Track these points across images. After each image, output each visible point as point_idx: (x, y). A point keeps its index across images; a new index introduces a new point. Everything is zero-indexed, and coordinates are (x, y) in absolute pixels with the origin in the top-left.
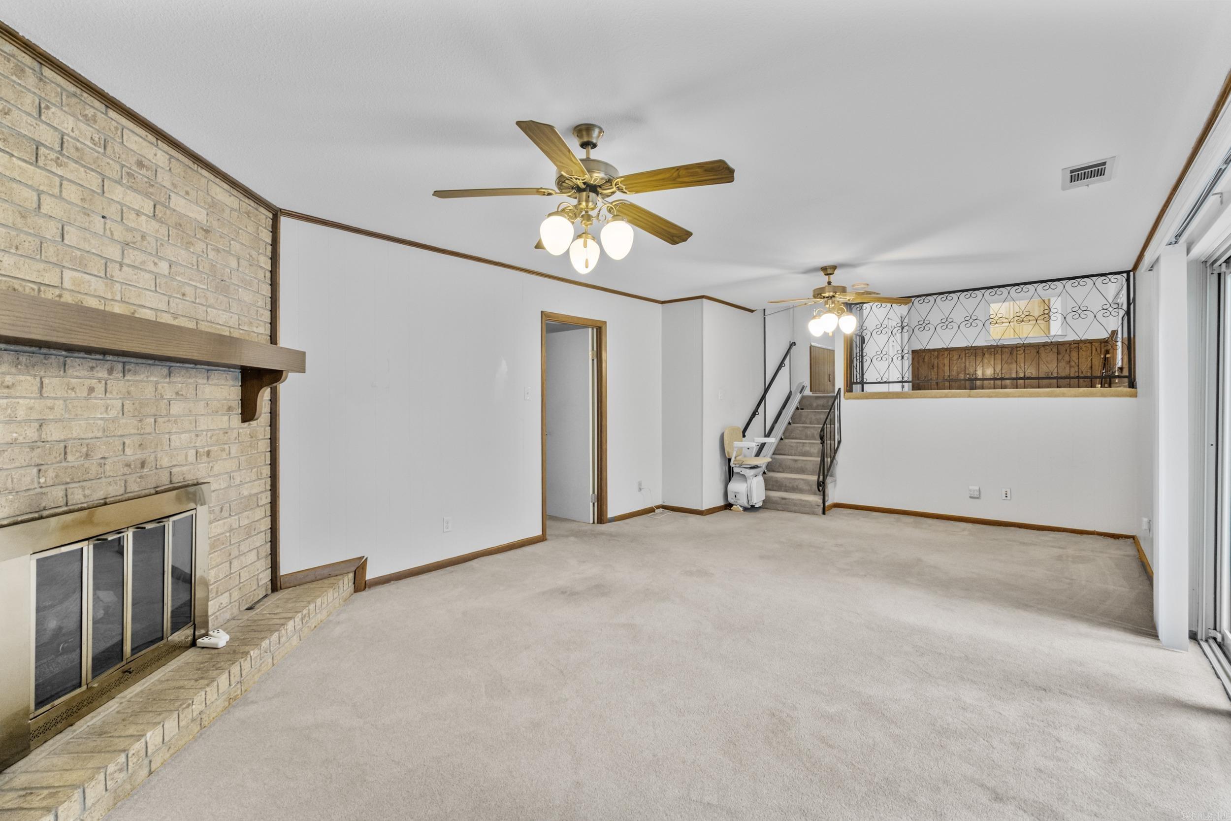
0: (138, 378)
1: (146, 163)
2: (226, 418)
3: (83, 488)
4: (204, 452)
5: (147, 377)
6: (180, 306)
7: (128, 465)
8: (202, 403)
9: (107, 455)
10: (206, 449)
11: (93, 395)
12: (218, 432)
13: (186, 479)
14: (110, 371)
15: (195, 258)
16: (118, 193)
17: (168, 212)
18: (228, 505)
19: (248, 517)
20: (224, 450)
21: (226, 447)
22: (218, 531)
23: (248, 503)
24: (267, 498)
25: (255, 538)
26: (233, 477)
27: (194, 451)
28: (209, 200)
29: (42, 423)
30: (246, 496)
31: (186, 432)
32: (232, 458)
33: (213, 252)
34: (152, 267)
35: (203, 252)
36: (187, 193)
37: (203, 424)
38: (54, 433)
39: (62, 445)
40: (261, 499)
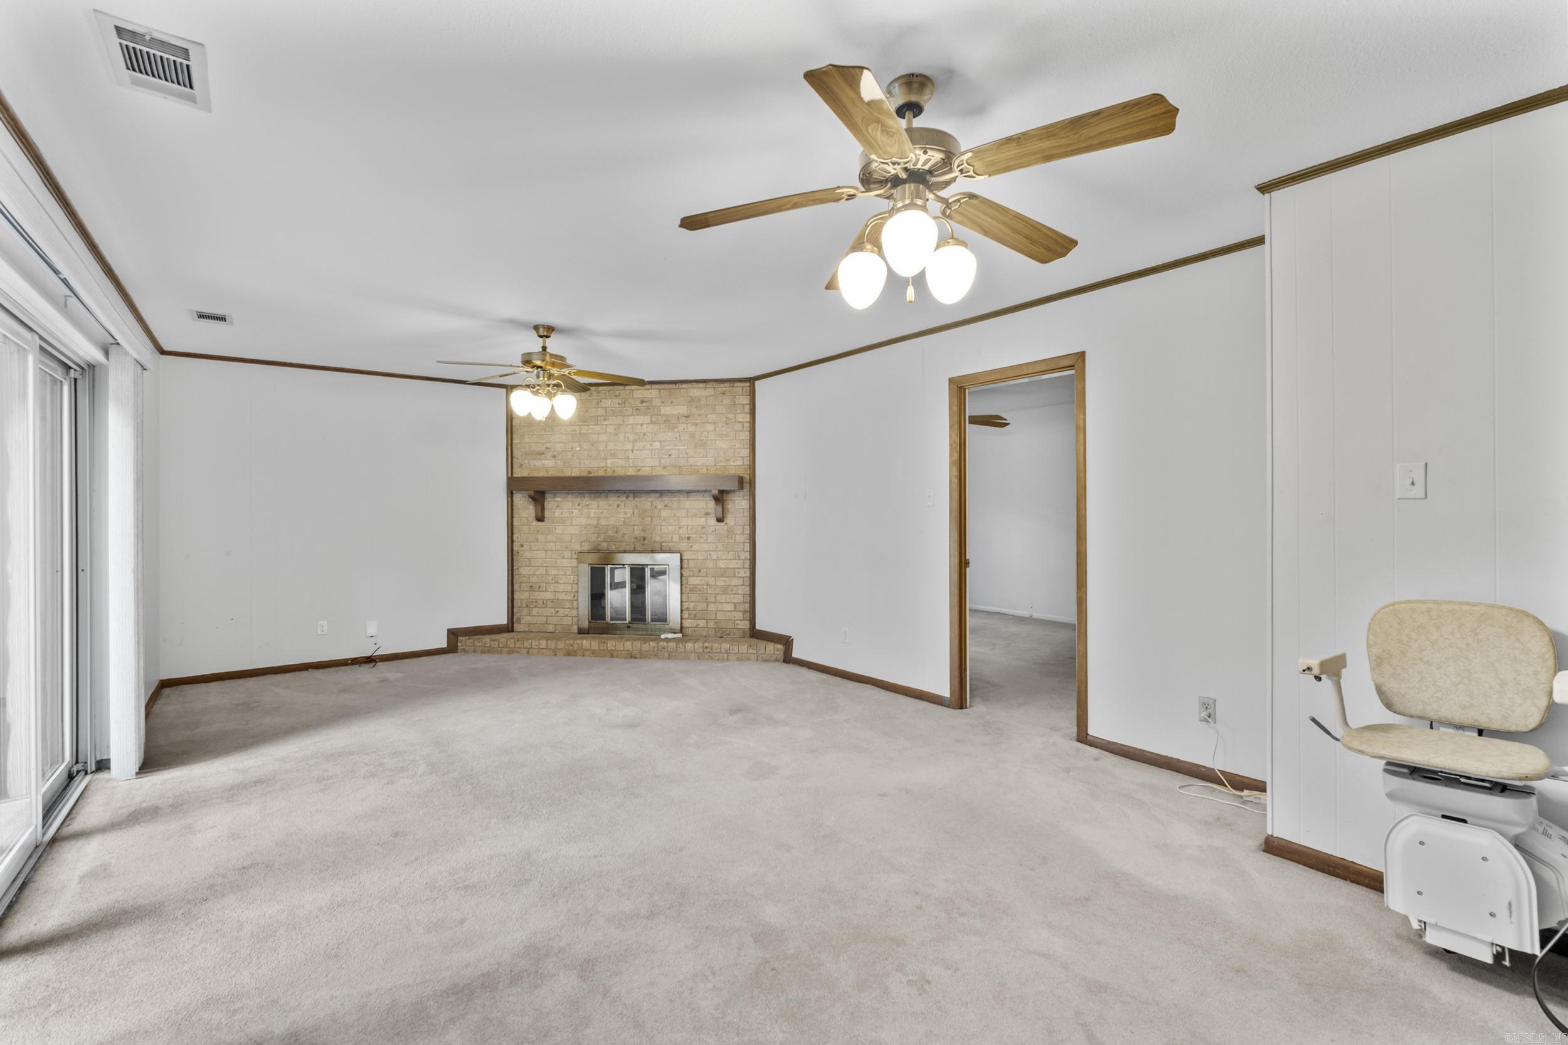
0: (641, 499)
1: (645, 399)
2: (704, 519)
3: (615, 545)
4: (685, 536)
7: (636, 538)
8: (684, 511)
9: (625, 532)
10: (687, 536)
11: (620, 507)
12: (697, 527)
14: (627, 497)
15: (678, 434)
16: (631, 420)
17: (659, 417)
18: (705, 570)
19: (725, 581)
20: (702, 537)
21: (704, 536)
22: (697, 583)
23: (724, 573)
24: (745, 573)
25: (732, 596)
26: (710, 554)
27: (677, 536)
28: (689, 398)
29: (599, 518)
30: (723, 568)
31: (672, 525)
32: (709, 543)
33: (692, 427)
34: (649, 447)
35: (684, 429)
36: (672, 402)
37: (684, 522)
38: (603, 522)
39: (606, 527)
40: (738, 572)
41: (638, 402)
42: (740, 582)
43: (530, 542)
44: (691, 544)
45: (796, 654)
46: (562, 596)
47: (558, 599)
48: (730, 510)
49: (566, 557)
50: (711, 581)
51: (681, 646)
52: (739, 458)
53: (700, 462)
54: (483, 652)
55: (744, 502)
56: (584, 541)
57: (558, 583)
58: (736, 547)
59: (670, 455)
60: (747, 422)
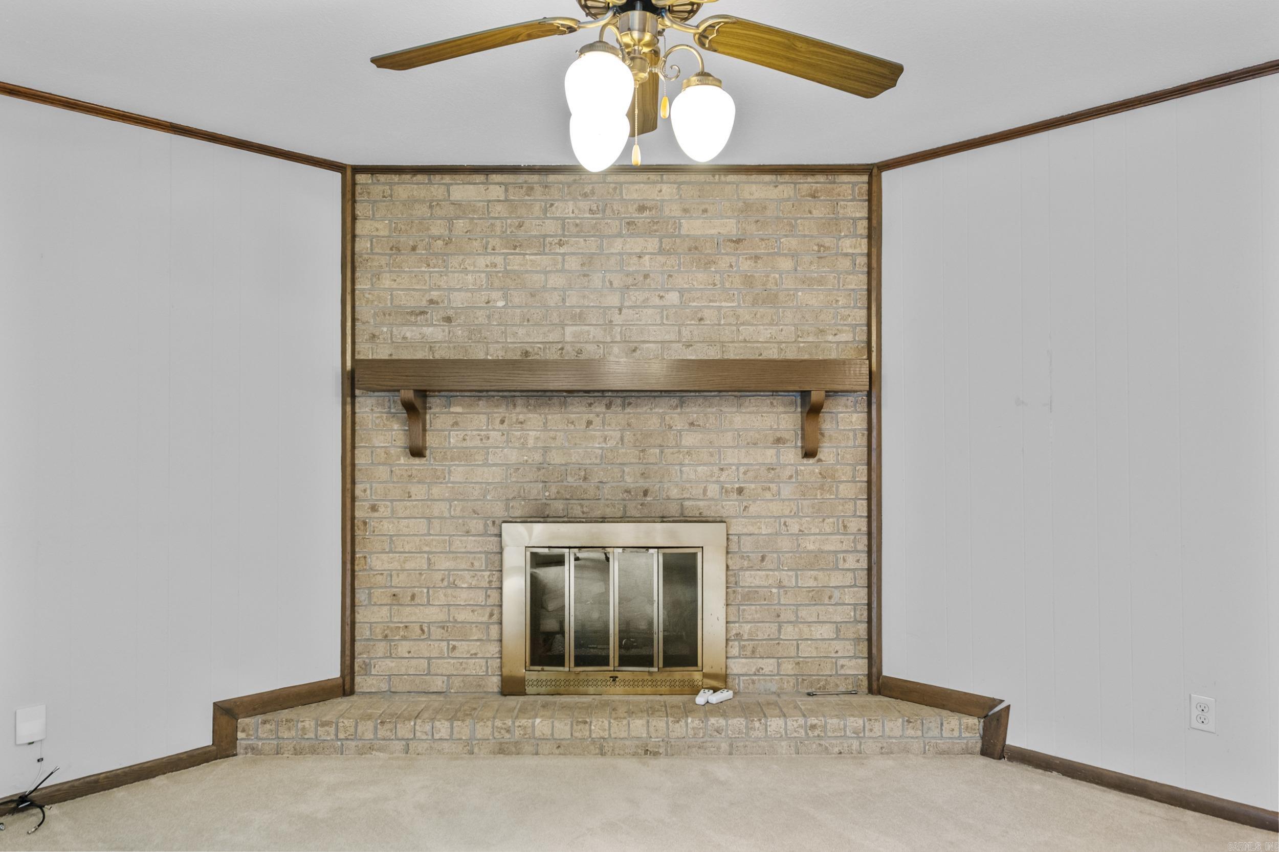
0: (639, 410)
1: (648, 204)
2: (771, 452)
3: (582, 506)
4: (732, 488)
5: (651, 409)
6: (695, 333)
7: (628, 491)
8: (730, 434)
9: (605, 480)
10: (737, 486)
11: (591, 427)
12: (758, 467)
13: (704, 514)
15: (718, 276)
16: (617, 246)
17: (678, 240)
18: (775, 555)
19: (816, 579)
20: (769, 489)
21: (773, 486)
22: (757, 582)
23: (815, 561)
24: (858, 561)
25: (831, 609)
26: (785, 524)
27: (716, 487)
28: (741, 204)
29: (546, 450)
30: (812, 552)
31: (704, 464)
32: (783, 500)
33: (749, 262)
34: (657, 301)
35: (731, 266)
36: (705, 211)
37: (731, 457)
38: (556, 458)
39: (563, 468)
40: (844, 560)
41: (632, 208)
42: (848, 579)
43: (392, 501)
44: (745, 504)
45: (1015, 738)
46: (463, 616)
47: (456, 621)
48: (827, 433)
49: (473, 531)
50: (788, 578)
51: (757, 724)
52: (845, 328)
53: (765, 333)
54: (298, 752)
55: (855, 416)
56: (514, 498)
57: (456, 587)
58: (841, 508)
59: (701, 319)
60: (862, 255)
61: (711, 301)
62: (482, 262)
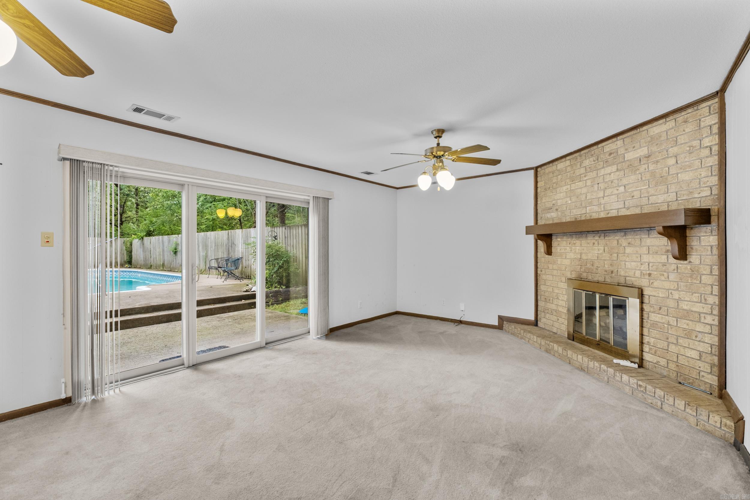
0: (610, 238)
1: (612, 151)
2: (664, 257)
3: (592, 275)
4: (646, 273)
5: (614, 238)
6: (631, 203)
7: (606, 271)
8: (645, 248)
9: (599, 266)
10: (648, 272)
11: (594, 245)
12: (657, 264)
13: (634, 284)
14: (600, 237)
15: (640, 175)
16: (602, 172)
17: (624, 164)
18: (666, 308)
19: (688, 325)
20: (663, 275)
21: (665, 274)
22: (657, 319)
23: (687, 315)
24: (714, 320)
25: (697, 343)
26: (671, 293)
27: (639, 272)
28: (649, 139)
29: (581, 254)
30: (686, 310)
31: (635, 262)
32: (670, 281)
33: (653, 165)
34: (616, 192)
35: (645, 169)
36: (634, 147)
37: (646, 258)
38: (584, 257)
39: (586, 261)
40: (705, 318)
41: (607, 156)
42: (707, 329)
43: (545, 269)
44: (652, 281)
46: (560, 309)
47: (558, 311)
48: (694, 247)
49: (563, 281)
50: (673, 321)
52: (705, 189)
53: (661, 198)
54: (512, 334)
55: (712, 237)
56: (573, 271)
57: (559, 299)
58: (703, 289)
59: (633, 196)
61: (637, 187)
62: (565, 188)
